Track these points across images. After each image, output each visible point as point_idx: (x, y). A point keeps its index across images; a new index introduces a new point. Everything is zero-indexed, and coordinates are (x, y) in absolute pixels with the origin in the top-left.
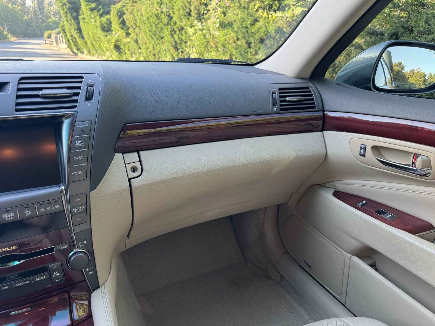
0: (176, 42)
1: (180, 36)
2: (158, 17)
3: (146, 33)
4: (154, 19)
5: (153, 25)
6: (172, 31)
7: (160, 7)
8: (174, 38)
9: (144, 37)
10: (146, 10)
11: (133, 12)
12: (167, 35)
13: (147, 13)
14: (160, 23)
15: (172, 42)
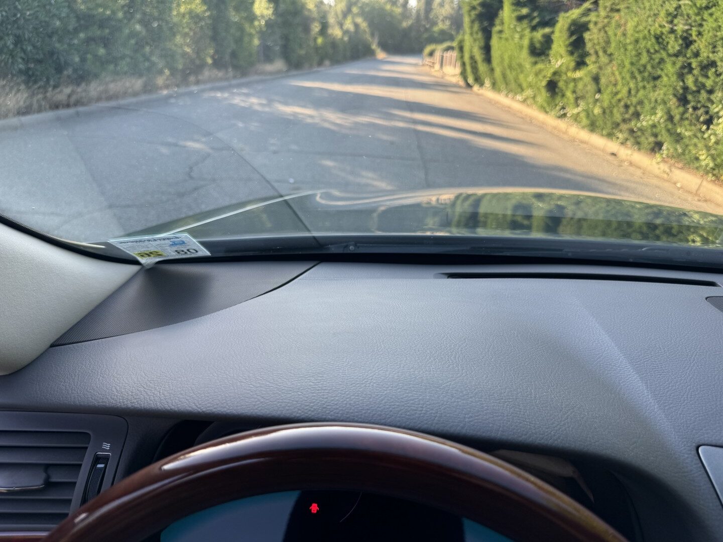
0: (686, 89)
1: (702, 79)
2: (660, 40)
3: (624, 67)
4: (650, 43)
5: (645, 54)
6: (683, 67)
7: (671, 22)
8: (683, 81)
9: (617, 73)
10: (636, 27)
11: (607, 29)
12: (670, 75)
13: (638, 32)
14: (662, 51)
15: (678, 88)
